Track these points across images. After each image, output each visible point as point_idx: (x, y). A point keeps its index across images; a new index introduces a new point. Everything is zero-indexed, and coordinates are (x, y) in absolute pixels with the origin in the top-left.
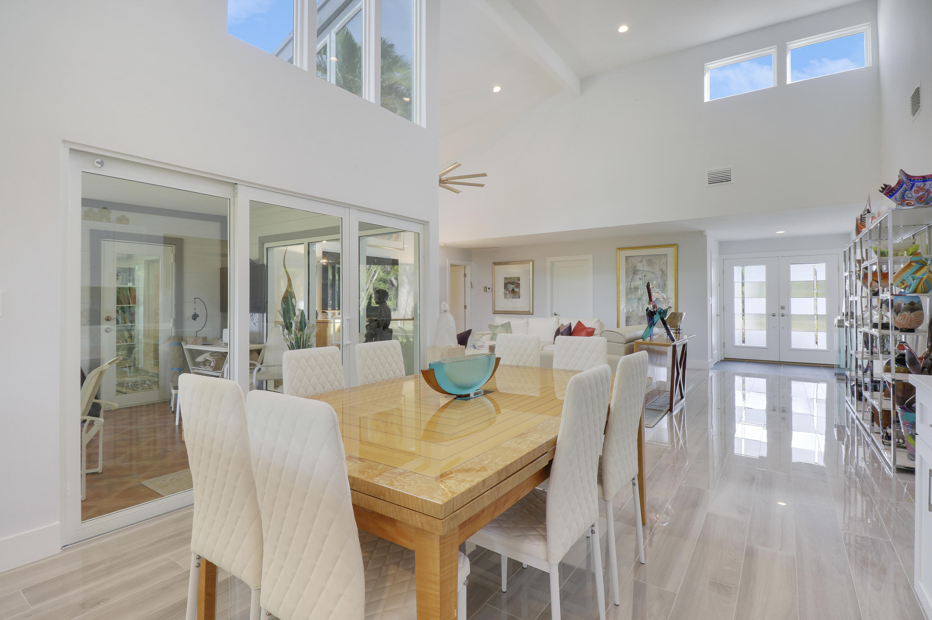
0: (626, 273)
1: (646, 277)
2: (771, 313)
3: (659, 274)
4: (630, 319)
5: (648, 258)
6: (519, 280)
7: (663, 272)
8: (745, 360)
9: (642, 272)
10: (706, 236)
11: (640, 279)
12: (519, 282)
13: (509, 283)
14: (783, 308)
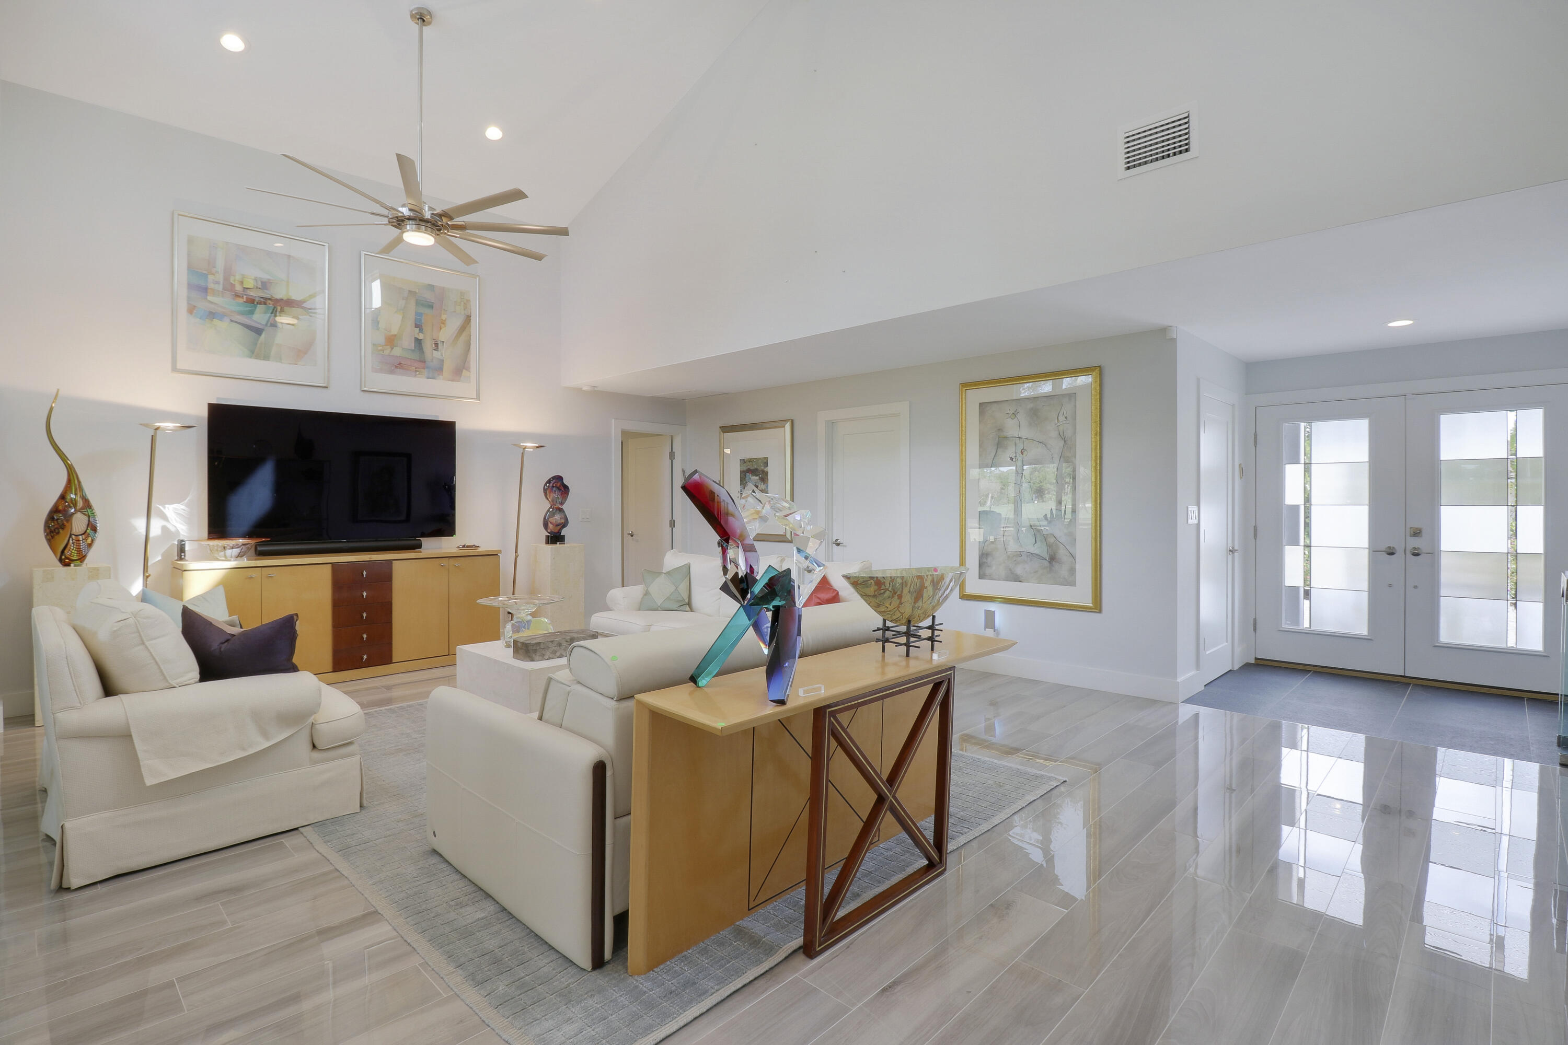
0: (980, 446)
1: (1025, 453)
2: (1384, 546)
3: (1056, 445)
4: (989, 559)
5: (1030, 406)
6: (766, 464)
7: (1065, 441)
8: (1310, 668)
9: (1018, 441)
10: (1174, 341)
11: (1011, 459)
12: (766, 470)
13: (749, 471)
14: (1417, 533)
